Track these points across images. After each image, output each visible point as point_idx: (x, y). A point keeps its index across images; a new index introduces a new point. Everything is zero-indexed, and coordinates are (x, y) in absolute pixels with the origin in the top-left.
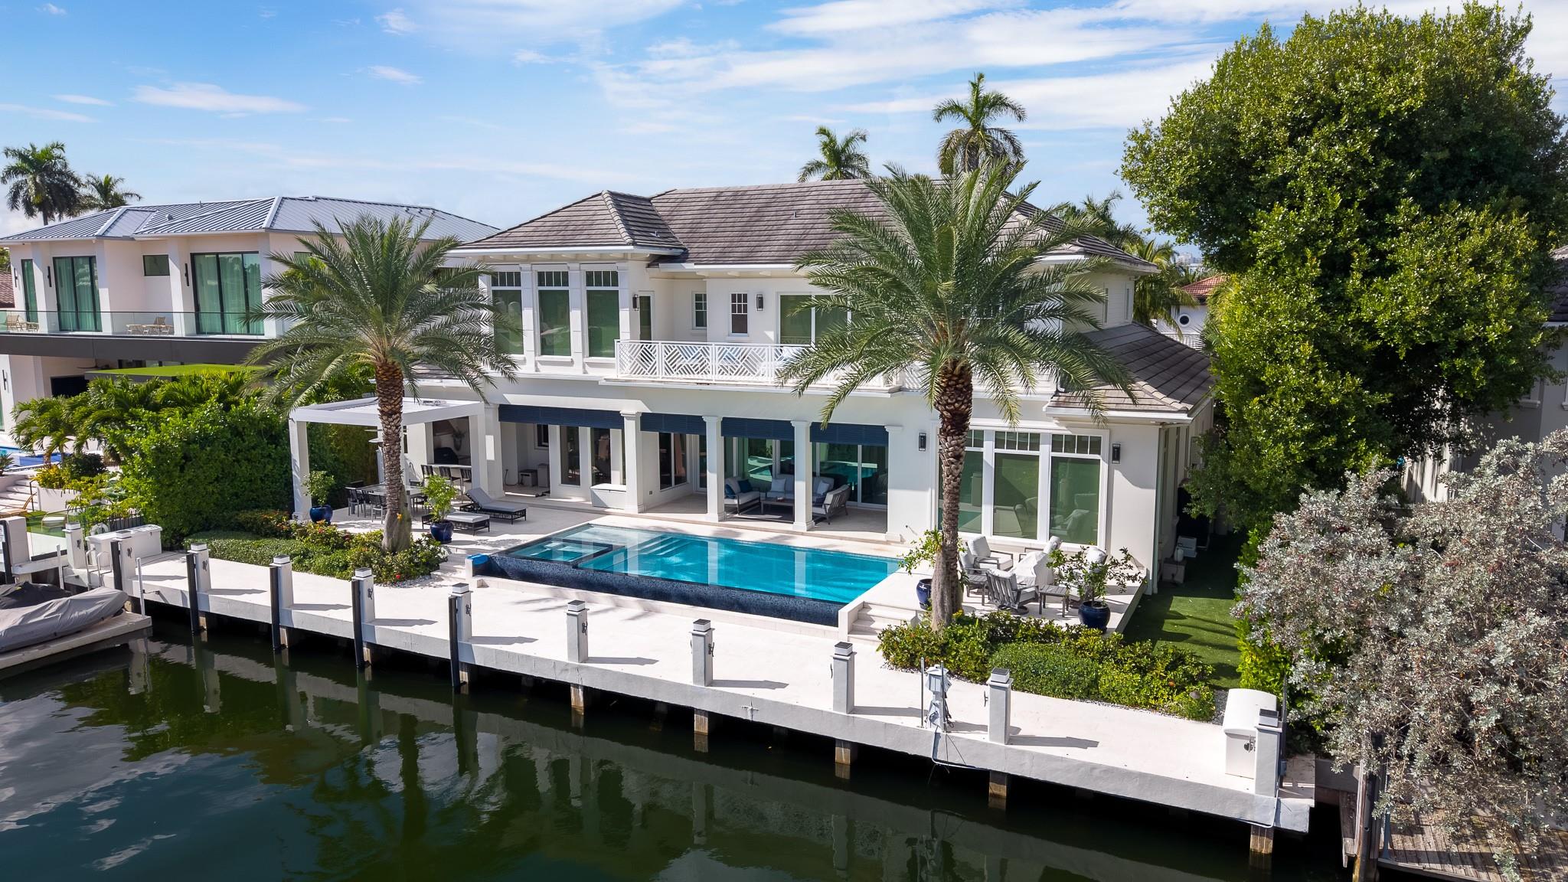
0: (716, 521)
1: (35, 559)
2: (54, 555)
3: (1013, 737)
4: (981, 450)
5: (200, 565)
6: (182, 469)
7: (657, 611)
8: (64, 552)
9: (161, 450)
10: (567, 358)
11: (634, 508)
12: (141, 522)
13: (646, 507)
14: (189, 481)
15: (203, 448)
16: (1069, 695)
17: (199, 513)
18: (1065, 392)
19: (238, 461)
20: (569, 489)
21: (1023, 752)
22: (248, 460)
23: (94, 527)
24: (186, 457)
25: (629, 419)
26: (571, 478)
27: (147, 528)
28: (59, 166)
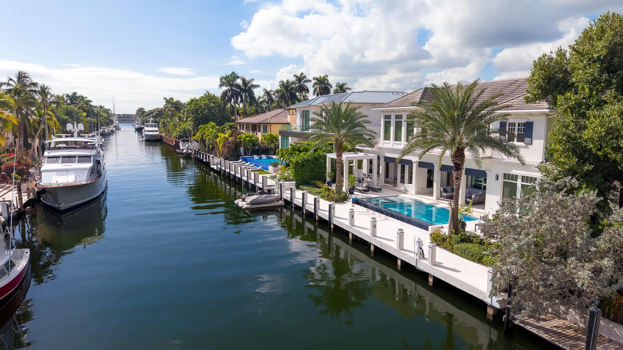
0: (435, 199)
1: (268, 186)
2: (271, 186)
3: (435, 264)
4: (517, 182)
5: (293, 191)
6: (302, 168)
7: (388, 220)
8: (274, 185)
9: (297, 162)
10: (400, 142)
11: (414, 192)
12: (292, 180)
13: (418, 193)
14: (303, 171)
15: (307, 163)
16: (474, 261)
17: (305, 180)
18: (546, 162)
19: (316, 167)
20: (402, 184)
21: (435, 268)
22: (319, 167)
23: (281, 180)
24: (303, 165)
25: (414, 163)
26: (403, 182)
27: (293, 182)
28: (326, 82)
